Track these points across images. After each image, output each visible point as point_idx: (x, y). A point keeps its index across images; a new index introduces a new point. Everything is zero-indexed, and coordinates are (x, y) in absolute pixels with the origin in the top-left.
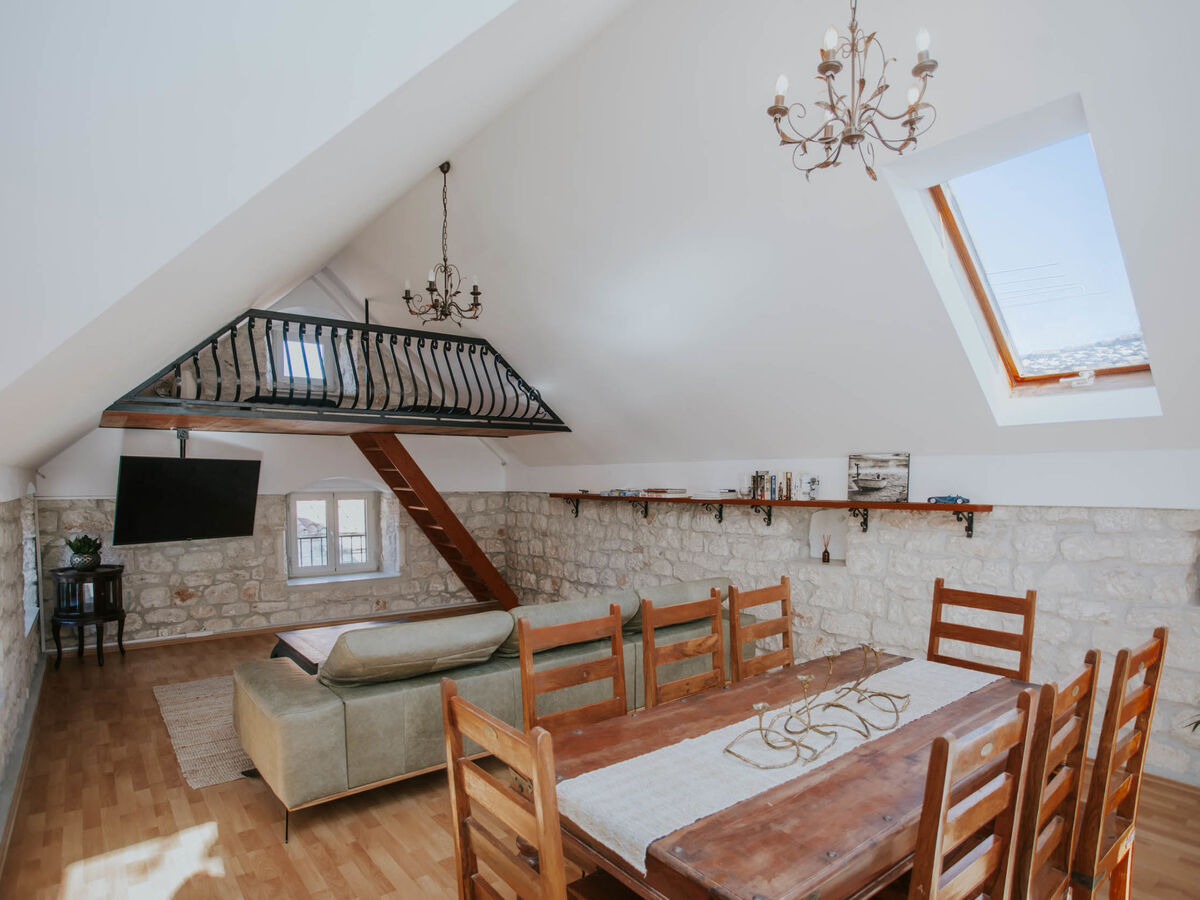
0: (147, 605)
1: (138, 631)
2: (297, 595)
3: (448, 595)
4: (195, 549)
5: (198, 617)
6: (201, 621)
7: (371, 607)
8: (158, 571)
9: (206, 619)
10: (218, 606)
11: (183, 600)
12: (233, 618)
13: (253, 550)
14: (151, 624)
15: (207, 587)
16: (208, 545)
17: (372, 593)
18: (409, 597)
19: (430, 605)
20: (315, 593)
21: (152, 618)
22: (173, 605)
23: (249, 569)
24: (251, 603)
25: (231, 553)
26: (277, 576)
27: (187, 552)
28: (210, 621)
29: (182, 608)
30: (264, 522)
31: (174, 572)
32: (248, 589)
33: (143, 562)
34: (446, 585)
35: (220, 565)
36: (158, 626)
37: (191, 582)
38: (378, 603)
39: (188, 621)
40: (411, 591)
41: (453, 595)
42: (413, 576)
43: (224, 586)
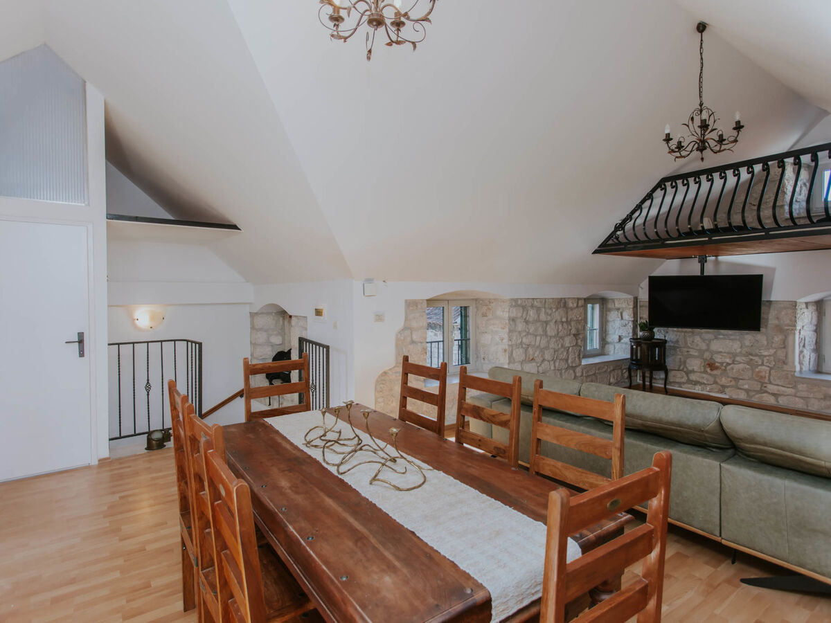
0: (690, 368)
1: (684, 383)
2: (805, 385)
4: (721, 337)
5: (721, 383)
6: (724, 387)
8: (698, 348)
9: (728, 387)
10: (737, 379)
11: (711, 370)
12: (747, 391)
13: (765, 343)
14: (692, 381)
15: (728, 364)
16: (731, 335)
20: (824, 388)
21: (693, 377)
22: (705, 372)
23: (761, 357)
24: (762, 384)
25: (747, 343)
26: (785, 366)
27: (716, 338)
28: (729, 389)
29: (710, 374)
30: (777, 322)
31: (707, 350)
32: (759, 372)
33: (689, 340)
35: (739, 350)
36: (696, 383)
37: (718, 359)
39: (714, 385)
43: (741, 366)
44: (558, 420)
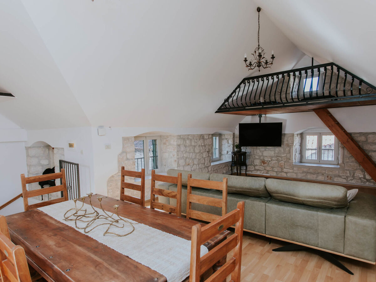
0: (255, 164)
1: (253, 171)
2: (296, 168)
3: (365, 180)
4: (267, 149)
5: (267, 169)
6: (268, 171)
7: (325, 178)
8: (258, 155)
9: (269, 171)
10: (272, 167)
11: (263, 164)
12: (276, 172)
13: (283, 151)
14: (256, 169)
15: (270, 161)
16: (271, 149)
17: (325, 173)
18: (343, 177)
19: (354, 183)
20: (303, 169)
21: (257, 168)
22: (261, 165)
23: (281, 157)
24: (282, 168)
25: (277, 152)
26: (290, 161)
27: (265, 150)
28: (270, 172)
29: (263, 166)
30: (287, 142)
31: (262, 156)
32: (281, 164)
33: (255, 152)
34: (364, 176)
35: (273, 155)
36: (258, 170)
37: (266, 159)
38: (328, 177)
39: (265, 170)
40: (344, 175)
41: (368, 180)
42: (346, 168)
43: (275, 162)
44: (200, 192)
